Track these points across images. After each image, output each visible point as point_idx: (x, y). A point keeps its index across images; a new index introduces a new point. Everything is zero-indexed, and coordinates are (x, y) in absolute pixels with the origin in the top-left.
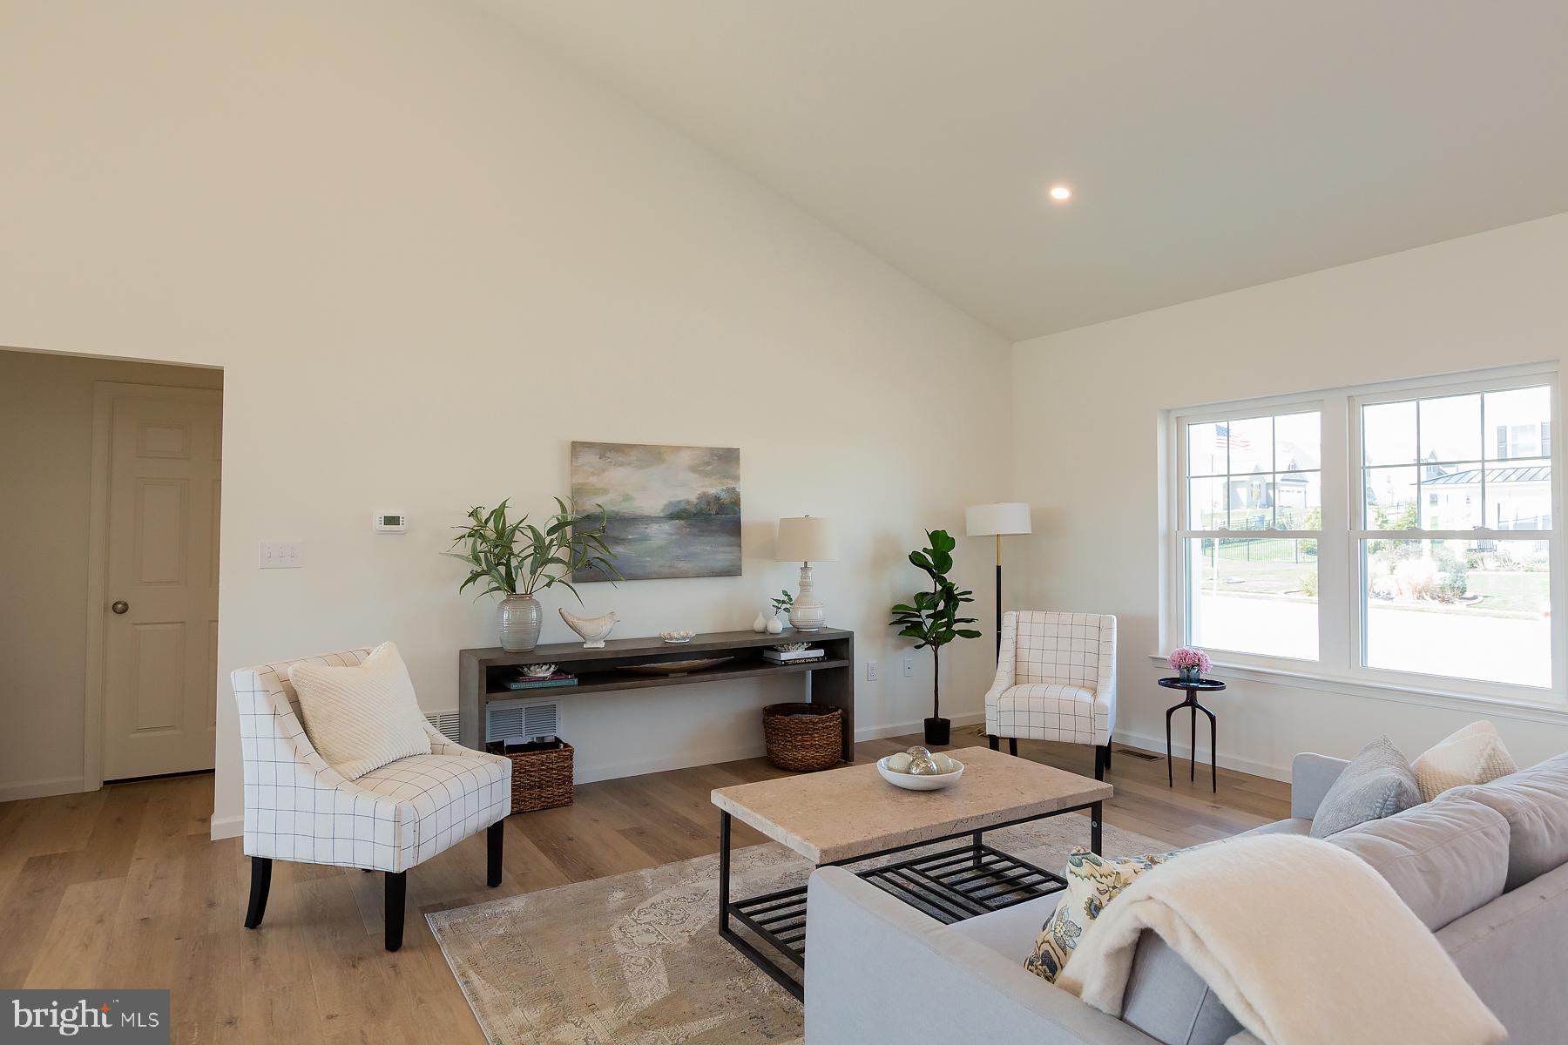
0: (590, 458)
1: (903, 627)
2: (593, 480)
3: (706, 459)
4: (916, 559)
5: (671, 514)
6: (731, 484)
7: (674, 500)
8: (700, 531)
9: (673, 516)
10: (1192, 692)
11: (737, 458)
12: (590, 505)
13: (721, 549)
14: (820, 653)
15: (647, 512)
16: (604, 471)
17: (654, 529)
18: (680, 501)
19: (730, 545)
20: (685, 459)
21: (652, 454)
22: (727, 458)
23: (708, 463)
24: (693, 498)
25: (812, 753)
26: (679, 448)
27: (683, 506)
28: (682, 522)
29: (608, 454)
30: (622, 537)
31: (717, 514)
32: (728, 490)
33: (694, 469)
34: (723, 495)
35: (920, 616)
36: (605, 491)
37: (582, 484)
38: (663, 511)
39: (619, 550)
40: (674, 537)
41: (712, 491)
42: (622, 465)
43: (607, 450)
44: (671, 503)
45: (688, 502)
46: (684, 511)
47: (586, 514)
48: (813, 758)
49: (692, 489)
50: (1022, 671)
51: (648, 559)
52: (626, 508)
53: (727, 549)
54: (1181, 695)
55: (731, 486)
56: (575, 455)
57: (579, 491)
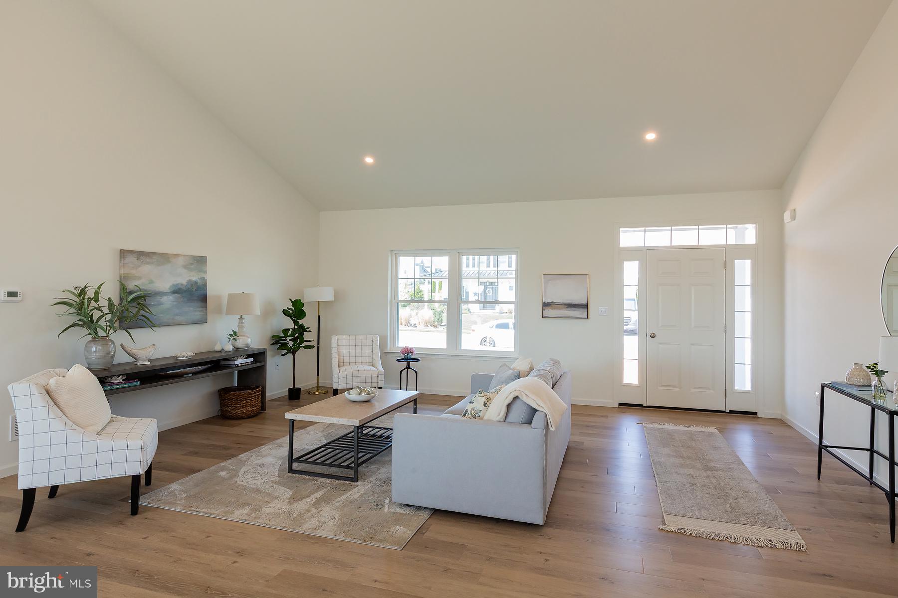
0: (131, 259)
1: (278, 346)
2: (133, 271)
3: (191, 261)
4: (285, 312)
5: (174, 291)
7: (175, 283)
9: (174, 292)
10: (408, 363)
11: (206, 262)
12: (131, 285)
14: (251, 360)
15: (161, 290)
16: (139, 266)
18: (177, 284)
19: (202, 307)
20: (181, 261)
21: (164, 258)
22: (200, 261)
23: (192, 264)
24: (184, 282)
25: (251, 409)
26: (178, 255)
27: (180, 286)
28: (179, 295)
29: (141, 258)
31: (196, 291)
32: (201, 278)
33: (185, 267)
34: (199, 281)
35: (286, 340)
36: (140, 278)
37: (127, 274)
38: (169, 289)
40: (175, 303)
41: (194, 279)
42: (148, 263)
43: (141, 255)
44: (173, 285)
45: (182, 284)
46: (180, 289)
47: (129, 291)
48: (251, 411)
49: (184, 278)
50: (341, 361)
51: (162, 315)
52: (151, 288)
54: (404, 365)
55: (203, 276)
56: (123, 257)
57: (126, 278)
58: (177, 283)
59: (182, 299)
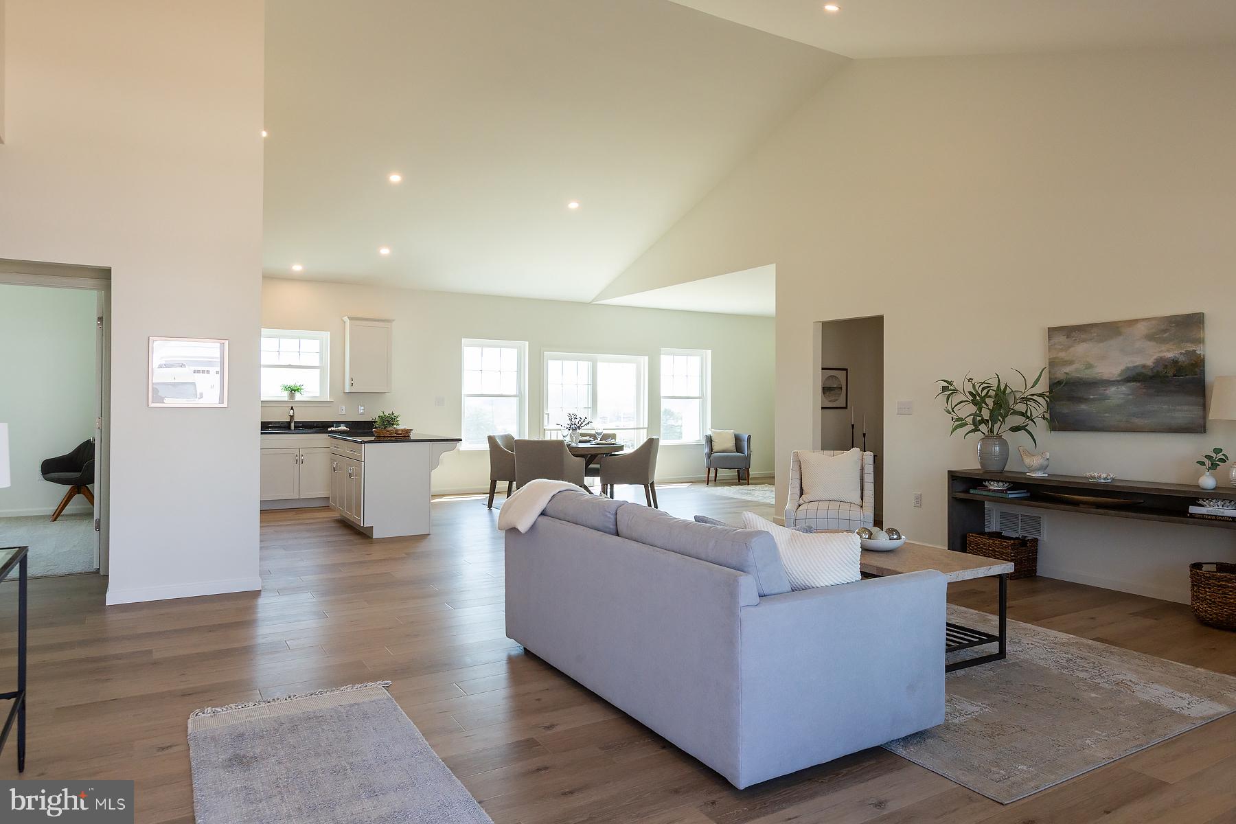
0: (1061, 339)
2: (1062, 355)
3: (1163, 327)
5: (1128, 377)
6: (1191, 347)
7: (1130, 365)
9: (1128, 380)
11: (1202, 322)
12: (1062, 372)
15: (1105, 377)
16: (1069, 347)
18: (1134, 367)
20: (1142, 329)
21: (1110, 330)
23: (1164, 331)
24: (1149, 362)
26: (1136, 321)
27: (1139, 370)
28: (1138, 384)
30: (1085, 397)
31: (1175, 375)
32: (1189, 353)
33: (1150, 337)
34: (1182, 358)
37: (1056, 358)
38: (1120, 375)
39: (1083, 407)
40: (1131, 397)
41: (1170, 355)
42: (1084, 341)
43: (1074, 332)
44: (1128, 368)
45: (1144, 366)
46: (1139, 374)
49: (1149, 355)
51: (1107, 415)
52: (1088, 374)
56: (1050, 337)
57: (1052, 364)
58: (1135, 364)
59: (1144, 390)
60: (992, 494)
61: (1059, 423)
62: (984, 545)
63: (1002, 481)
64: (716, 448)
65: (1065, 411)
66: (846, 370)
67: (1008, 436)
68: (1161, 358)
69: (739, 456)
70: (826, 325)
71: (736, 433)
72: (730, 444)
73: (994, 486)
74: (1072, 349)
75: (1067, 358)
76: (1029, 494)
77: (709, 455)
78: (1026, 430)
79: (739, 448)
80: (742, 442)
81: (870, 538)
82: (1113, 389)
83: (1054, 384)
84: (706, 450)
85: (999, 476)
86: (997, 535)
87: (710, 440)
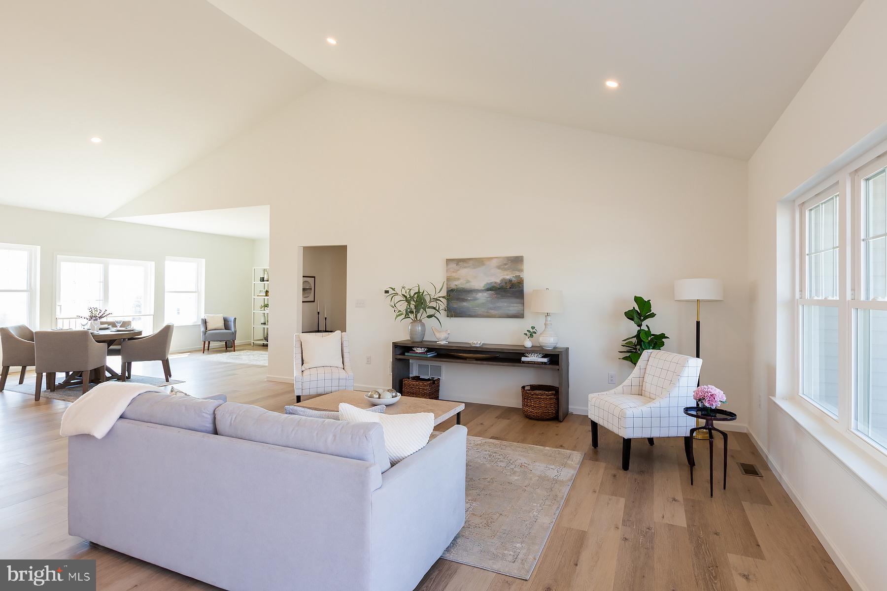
0: (454, 265)
2: (454, 275)
3: (505, 263)
5: (488, 288)
6: (517, 274)
7: (489, 282)
8: (501, 296)
9: (488, 290)
11: (522, 261)
12: (453, 285)
13: (512, 305)
14: (545, 360)
15: (476, 288)
16: (459, 270)
17: (480, 295)
18: (491, 283)
20: (494, 263)
21: (479, 262)
22: (517, 261)
23: (506, 264)
24: (498, 281)
26: (492, 258)
27: (493, 285)
28: (493, 292)
29: (460, 263)
30: (466, 299)
31: (510, 288)
32: (516, 276)
33: (499, 267)
34: (514, 279)
36: (458, 279)
37: (450, 276)
38: (484, 287)
39: (465, 304)
40: (489, 299)
41: (508, 277)
42: (465, 267)
43: (459, 261)
44: (488, 283)
45: (496, 283)
46: (494, 287)
49: (498, 277)
52: (467, 286)
53: (515, 305)
55: (518, 274)
56: (447, 264)
57: (449, 279)
58: (491, 281)
60: (417, 355)
61: (452, 313)
62: (413, 385)
63: (423, 348)
64: (209, 327)
65: (455, 306)
66: (314, 277)
67: (426, 321)
68: (504, 279)
69: (228, 333)
70: (306, 249)
71: (225, 316)
72: (221, 324)
73: (419, 350)
74: (459, 272)
75: (456, 277)
76: (436, 354)
77: (205, 333)
78: (435, 317)
79: (227, 327)
80: (230, 322)
81: (379, 398)
82: (480, 294)
83: (449, 291)
84: (203, 329)
85: (421, 344)
86: (417, 378)
87: (205, 322)
